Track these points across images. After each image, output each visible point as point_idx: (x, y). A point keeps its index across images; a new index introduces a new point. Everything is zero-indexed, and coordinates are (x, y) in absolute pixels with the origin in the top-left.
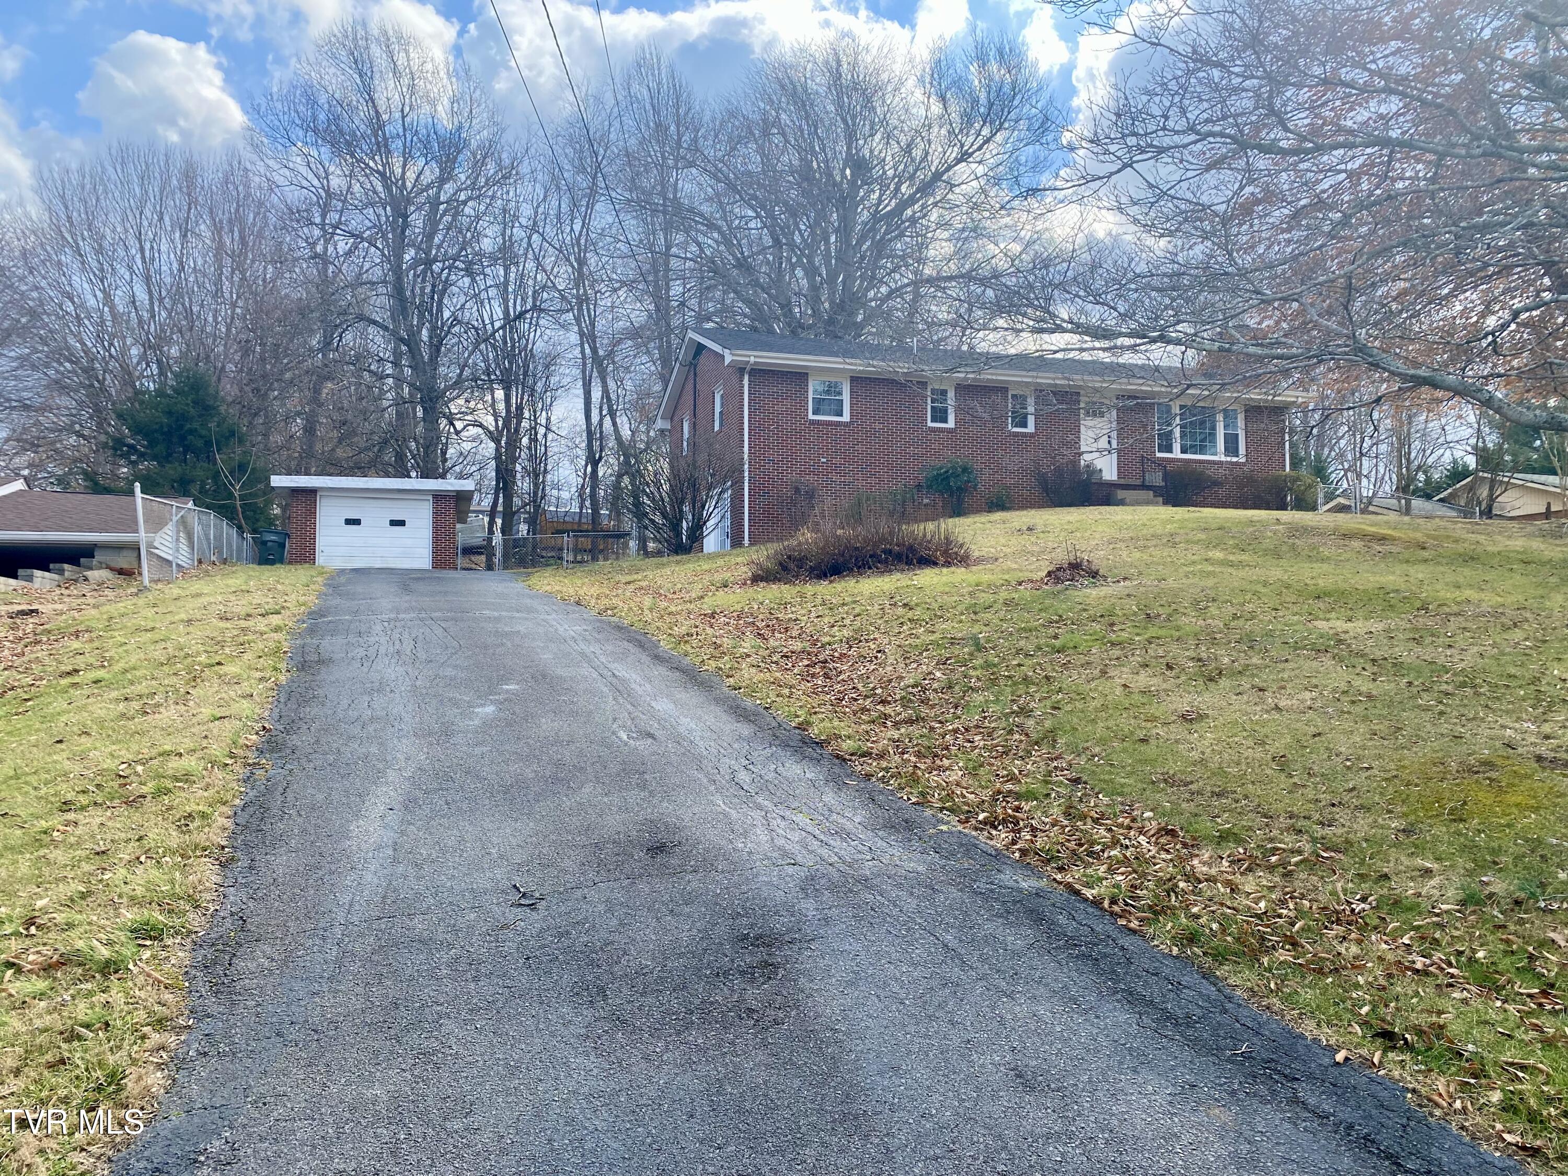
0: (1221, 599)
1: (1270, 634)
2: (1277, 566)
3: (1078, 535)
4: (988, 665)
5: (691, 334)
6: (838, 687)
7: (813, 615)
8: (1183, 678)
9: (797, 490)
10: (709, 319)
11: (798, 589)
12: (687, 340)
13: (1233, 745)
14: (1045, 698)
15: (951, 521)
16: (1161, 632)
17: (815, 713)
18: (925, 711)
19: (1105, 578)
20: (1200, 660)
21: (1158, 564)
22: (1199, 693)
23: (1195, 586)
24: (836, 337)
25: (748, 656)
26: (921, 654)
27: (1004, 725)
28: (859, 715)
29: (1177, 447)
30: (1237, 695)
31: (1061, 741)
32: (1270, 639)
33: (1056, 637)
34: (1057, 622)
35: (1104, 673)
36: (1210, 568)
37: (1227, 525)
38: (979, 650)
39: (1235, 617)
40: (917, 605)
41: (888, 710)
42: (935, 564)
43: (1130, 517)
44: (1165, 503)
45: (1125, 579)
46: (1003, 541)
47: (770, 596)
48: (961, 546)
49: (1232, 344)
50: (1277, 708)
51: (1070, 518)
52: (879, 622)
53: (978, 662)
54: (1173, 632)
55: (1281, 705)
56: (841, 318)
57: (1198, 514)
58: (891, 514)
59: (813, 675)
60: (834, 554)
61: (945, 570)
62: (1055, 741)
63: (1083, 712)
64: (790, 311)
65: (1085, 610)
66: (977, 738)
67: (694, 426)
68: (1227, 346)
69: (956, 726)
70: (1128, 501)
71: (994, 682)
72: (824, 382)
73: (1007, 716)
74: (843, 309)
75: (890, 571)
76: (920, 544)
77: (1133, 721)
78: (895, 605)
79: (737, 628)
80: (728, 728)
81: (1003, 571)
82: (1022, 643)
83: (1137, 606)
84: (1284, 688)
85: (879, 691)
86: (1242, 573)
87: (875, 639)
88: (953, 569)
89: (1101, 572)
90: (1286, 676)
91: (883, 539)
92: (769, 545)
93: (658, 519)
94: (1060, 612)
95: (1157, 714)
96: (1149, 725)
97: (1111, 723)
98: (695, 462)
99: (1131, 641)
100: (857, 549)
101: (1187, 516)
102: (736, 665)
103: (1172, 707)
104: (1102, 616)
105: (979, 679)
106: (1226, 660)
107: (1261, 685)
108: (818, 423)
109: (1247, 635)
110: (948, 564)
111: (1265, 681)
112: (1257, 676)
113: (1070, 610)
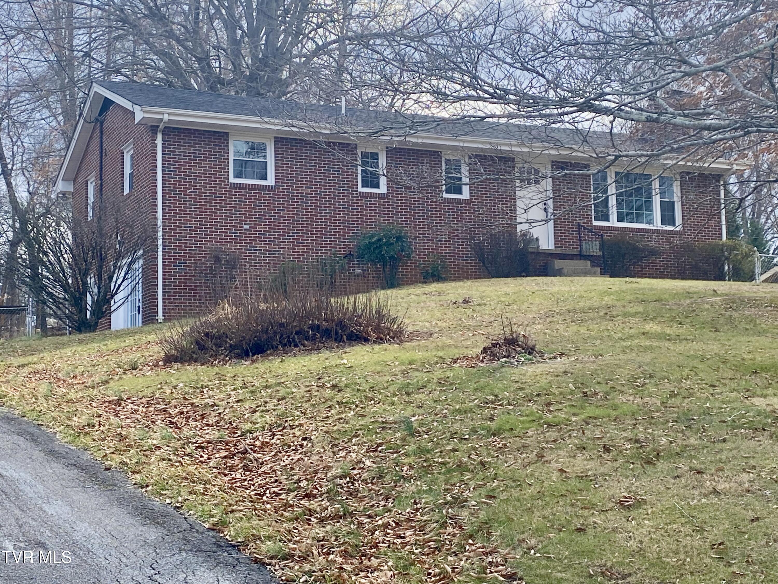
0: (658, 375)
1: (707, 412)
2: (715, 339)
3: (515, 307)
4: (421, 451)
5: (96, 88)
6: (259, 481)
7: (233, 399)
8: (621, 461)
9: (217, 259)
10: (118, 72)
11: (216, 369)
12: (92, 94)
13: (671, 533)
14: (480, 486)
15: (382, 293)
16: (598, 412)
17: (232, 511)
18: (353, 504)
19: (542, 354)
20: (637, 441)
21: (595, 339)
22: (637, 477)
23: (632, 361)
24: (259, 94)
25: (159, 448)
26: (350, 440)
27: (436, 517)
28: (280, 512)
29: (613, 216)
30: (675, 478)
31: (496, 533)
32: (708, 418)
33: (492, 419)
34: (493, 402)
35: (540, 456)
36: (648, 343)
37: (663, 297)
38: (412, 435)
39: (673, 395)
40: (346, 386)
41: (314, 505)
42: (366, 340)
43: (567, 289)
44: (603, 273)
45: (562, 355)
46: (438, 314)
47: (184, 378)
48: (394, 320)
49: (660, 114)
50: (715, 492)
51: (506, 289)
52: (306, 405)
53: (412, 448)
54: (611, 411)
55: (720, 487)
56: (265, 74)
57: (634, 285)
58: (320, 286)
59: (231, 468)
60: (257, 331)
61: (377, 347)
62: (489, 533)
63: (518, 500)
64: (209, 66)
65: (521, 389)
66: (408, 533)
67: (100, 189)
68: (655, 116)
69: (385, 520)
70: (565, 271)
71: (427, 470)
72: (248, 143)
73: (440, 507)
74: (266, 65)
75: (319, 349)
76: (350, 319)
77: (569, 509)
78: (323, 386)
79: (146, 416)
80: (131, 533)
81: (437, 348)
82: (457, 426)
83: (574, 384)
84: (721, 470)
85: (303, 484)
86: (680, 347)
87: (301, 425)
88: (386, 345)
89: (537, 348)
90: (724, 457)
91: (309, 315)
92: (183, 321)
93: (59, 293)
94: (496, 391)
95: (595, 501)
96: (586, 513)
97: (547, 513)
98: (100, 229)
99: (567, 423)
100: (282, 325)
101: (624, 287)
102: (144, 459)
103: (610, 493)
104: (538, 395)
105: (411, 467)
106: (664, 441)
107: (699, 467)
108: (240, 187)
109: (684, 414)
110: (379, 340)
111: (703, 463)
112: (695, 457)
113: (505, 389)
